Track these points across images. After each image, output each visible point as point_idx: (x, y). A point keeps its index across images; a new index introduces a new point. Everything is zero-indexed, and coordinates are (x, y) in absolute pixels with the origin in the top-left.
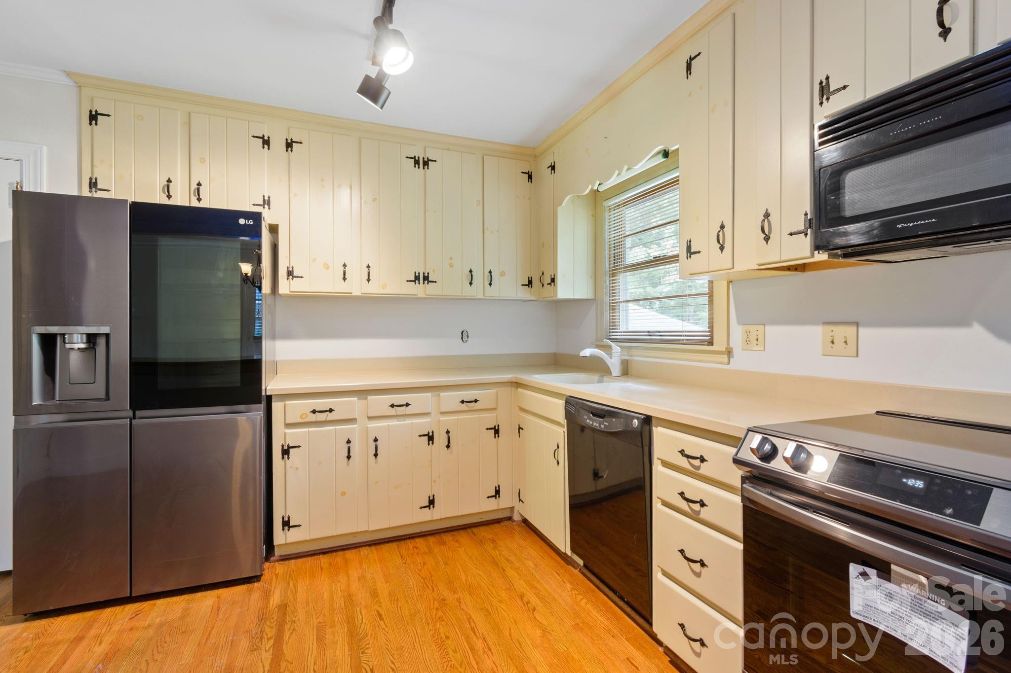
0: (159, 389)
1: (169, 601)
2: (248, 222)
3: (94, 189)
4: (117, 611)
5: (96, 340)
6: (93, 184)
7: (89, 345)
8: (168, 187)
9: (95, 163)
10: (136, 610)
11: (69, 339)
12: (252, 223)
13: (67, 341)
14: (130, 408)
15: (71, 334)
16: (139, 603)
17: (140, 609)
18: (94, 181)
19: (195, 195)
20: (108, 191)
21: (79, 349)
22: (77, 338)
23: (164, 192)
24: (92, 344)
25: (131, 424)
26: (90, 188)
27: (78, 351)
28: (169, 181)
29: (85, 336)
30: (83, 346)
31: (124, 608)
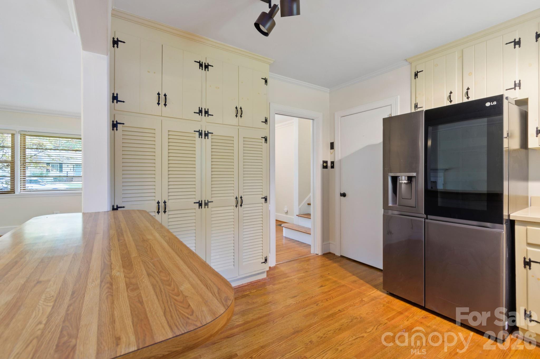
0: (439, 205)
1: (442, 320)
2: (493, 103)
3: (416, 109)
4: (418, 311)
5: (412, 179)
6: (416, 106)
7: (409, 182)
8: (450, 96)
9: (417, 96)
10: (427, 315)
11: (401, 179)
12: (496, 103)
13: (400, 179)
14: (424, 213)
15: (401, 176)
16: (428, 313)
17: (428, 316)
18: (416, 104)
19: (465, 96)
20: (422, 107)
21: (404, 183)
22: (403, 178)
23: (448, 100)
24: (410, 181)
25: (425, 221)
26: (415, 108)
27: (404, 184)
28: (451, 93)
29: (407, 177)
30: (406, 182)
31: (422, 311)
